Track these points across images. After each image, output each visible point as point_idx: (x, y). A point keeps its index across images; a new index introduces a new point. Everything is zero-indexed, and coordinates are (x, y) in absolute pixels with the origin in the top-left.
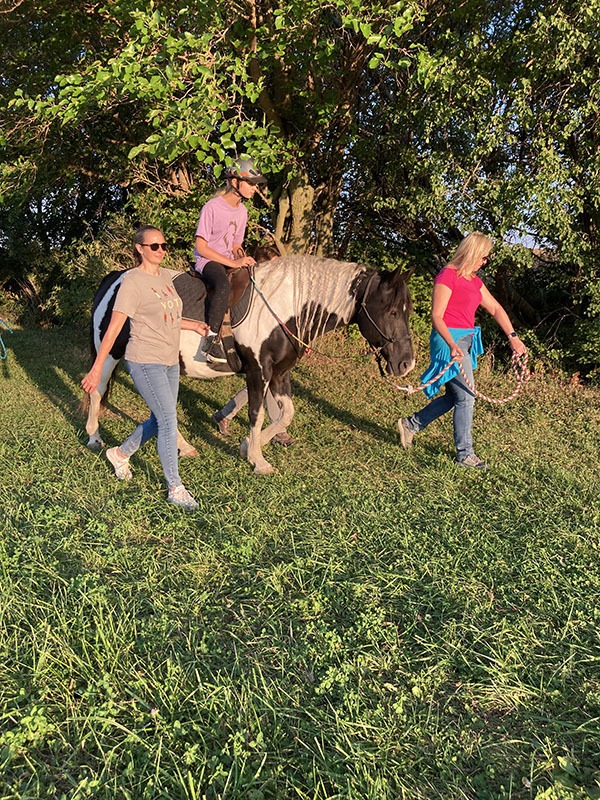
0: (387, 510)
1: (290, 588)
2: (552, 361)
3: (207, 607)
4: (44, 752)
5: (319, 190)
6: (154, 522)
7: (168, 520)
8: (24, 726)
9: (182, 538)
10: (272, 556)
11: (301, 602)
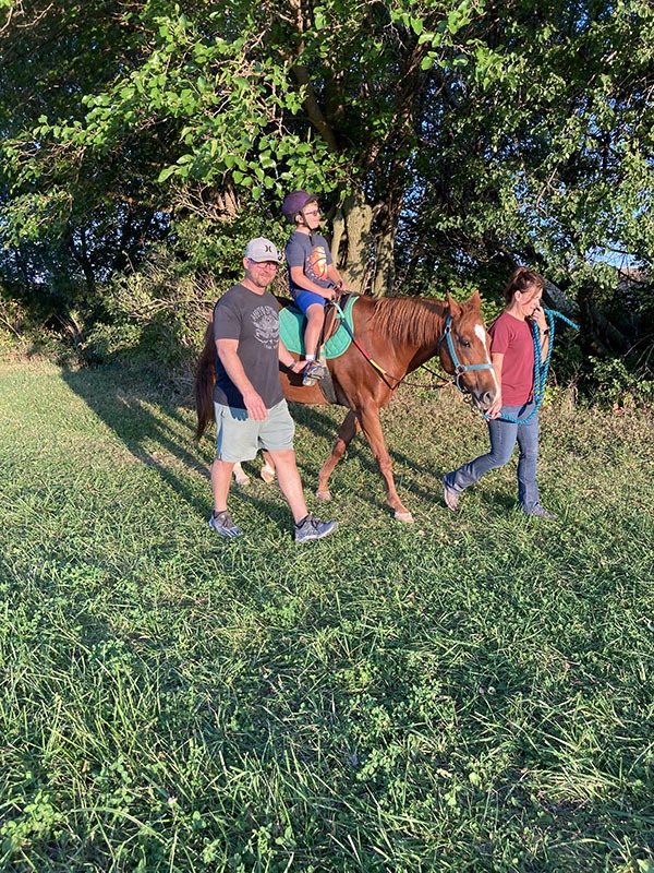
0: (450, 565)
1: (336, 656)
2: (644, 393)
3: (242, 677)
4: (50, 845)
5: (377, 209)
6: (190, 581)
7: (205, 578)
8: (28, 815)
9: (220, 599)
10: (317, 619)
11: (347, 672)
